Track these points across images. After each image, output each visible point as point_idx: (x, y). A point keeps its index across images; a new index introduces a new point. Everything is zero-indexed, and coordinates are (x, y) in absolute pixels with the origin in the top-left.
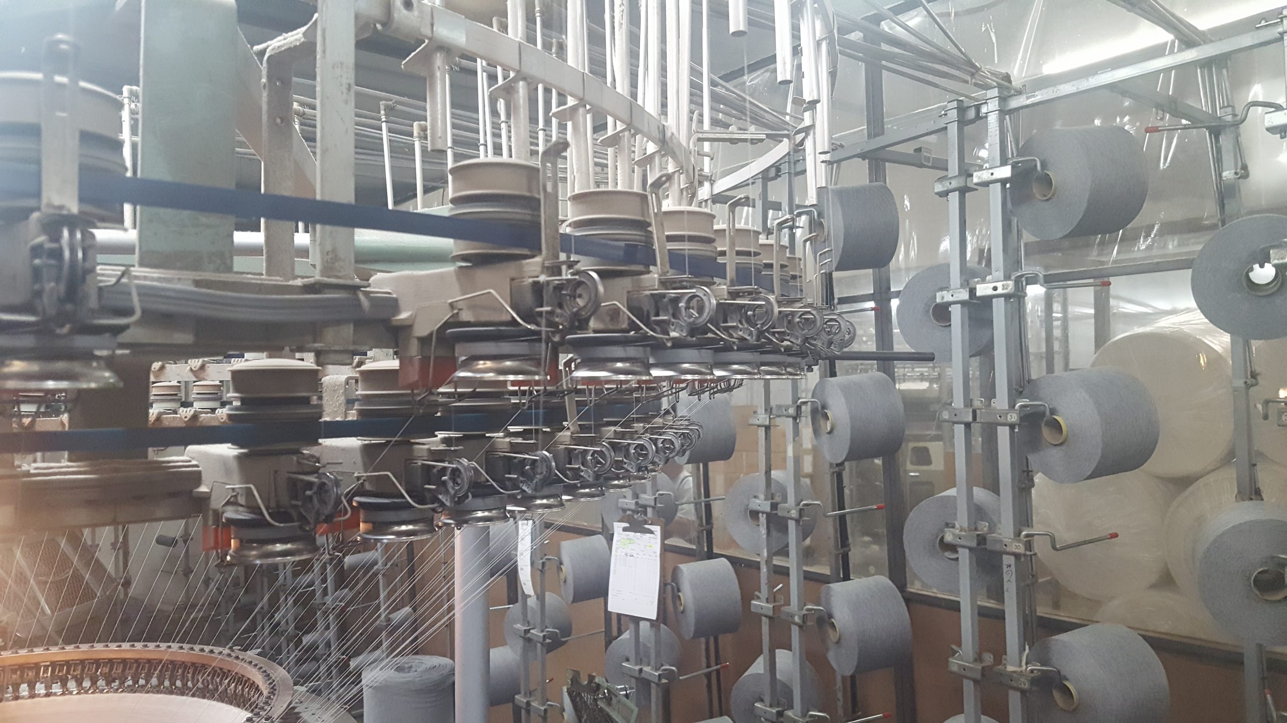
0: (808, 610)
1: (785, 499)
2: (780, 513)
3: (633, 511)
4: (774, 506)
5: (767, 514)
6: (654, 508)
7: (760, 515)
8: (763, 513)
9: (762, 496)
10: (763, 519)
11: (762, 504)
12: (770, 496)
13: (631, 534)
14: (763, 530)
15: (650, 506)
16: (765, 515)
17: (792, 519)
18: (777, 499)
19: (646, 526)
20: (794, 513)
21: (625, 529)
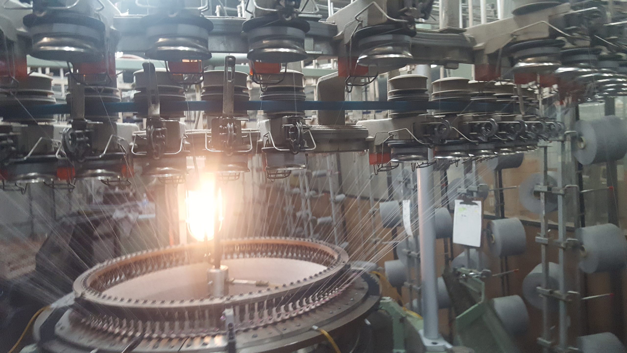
0: (568, 241)
1: (555, 184)
2: (553, 192)
3: (465, 194)
4: (549, 189)
5: (545, 193)
6: (477, 192)
7: (541, 193)
8: (543, 192)
9: (542, 184)
10: (542, 195)
11: (542, 188)
12: (546, 183)
13: (465, 206)
14: (543, 201)
15: (475, 191)
16: (544, 194)
17: (560, 194)
18: (551, 185)
19: (473, 201)
20: (561, 192)
21: (461, 203)
